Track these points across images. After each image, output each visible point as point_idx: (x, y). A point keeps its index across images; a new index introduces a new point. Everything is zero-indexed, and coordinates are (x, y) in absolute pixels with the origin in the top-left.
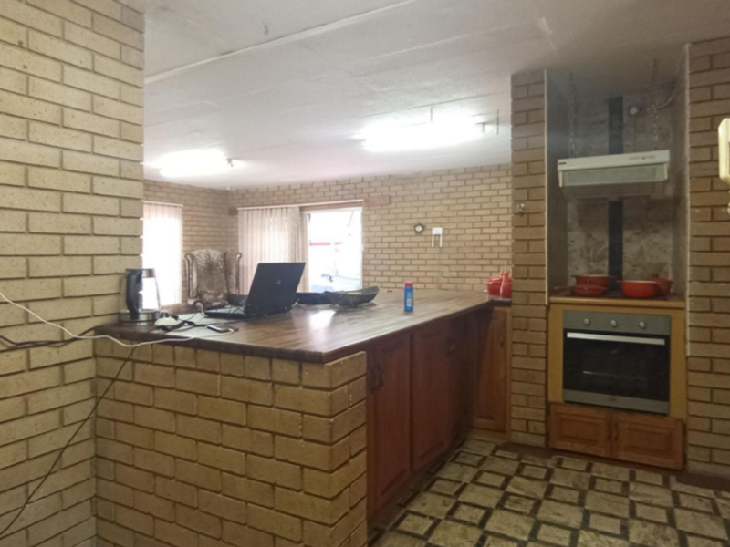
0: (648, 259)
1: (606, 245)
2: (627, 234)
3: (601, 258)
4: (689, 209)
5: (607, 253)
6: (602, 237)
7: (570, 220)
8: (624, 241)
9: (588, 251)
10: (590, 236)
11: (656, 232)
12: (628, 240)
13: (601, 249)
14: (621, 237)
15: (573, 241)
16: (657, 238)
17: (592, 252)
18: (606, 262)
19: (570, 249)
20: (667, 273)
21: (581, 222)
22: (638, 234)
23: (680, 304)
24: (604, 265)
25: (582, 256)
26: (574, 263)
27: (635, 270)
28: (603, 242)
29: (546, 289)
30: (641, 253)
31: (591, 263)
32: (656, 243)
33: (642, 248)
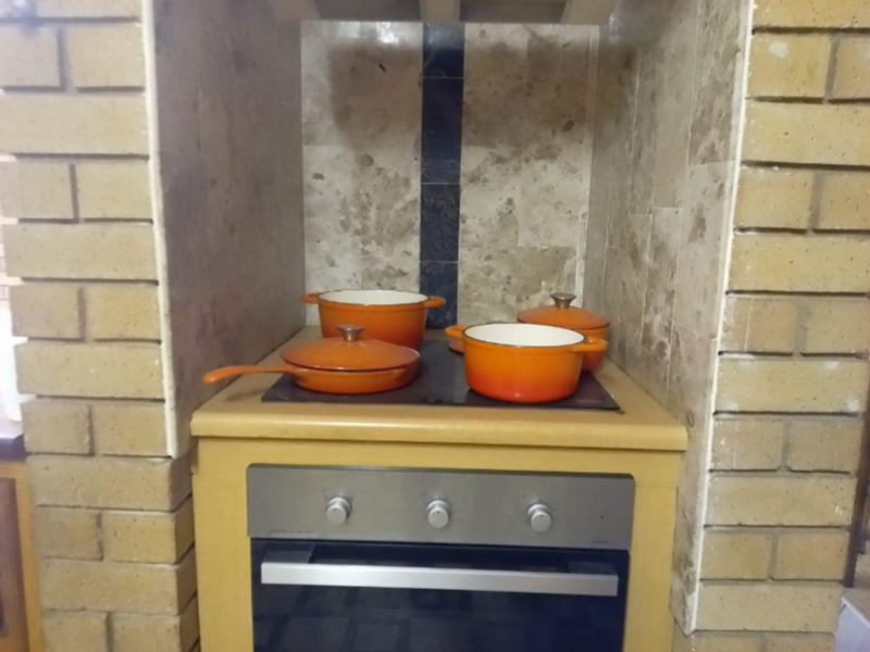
0: (525, 238)
1: (415, 191)
2: (472, 158)
3: (400, 234)
4: (748, 40)
5: (416, 217)
6: (403, 164)
7: (308, 106)
8: (463, 181)
9: (364, 208)
10: (370, 161)
11: (549, 154)
12: (474, 179)
13: (399, 205)
14: (457, 168)
15: (319, 176)
16: (551, 173)
17: (373, 212)
18: (414, 245)
19: (311, 200)
20: (571, 277)
21: (343, 116)
22: (500, 160)
23: (677, 435)
24: (408, 253)
25: (345, 225)
26: (324, 246)
27: (490, 271)
28: (407, 182)
29: (168, 392)
30: (507, 217)
31: (372, 247)
32: (549, 189)
33: (510, 201)
